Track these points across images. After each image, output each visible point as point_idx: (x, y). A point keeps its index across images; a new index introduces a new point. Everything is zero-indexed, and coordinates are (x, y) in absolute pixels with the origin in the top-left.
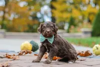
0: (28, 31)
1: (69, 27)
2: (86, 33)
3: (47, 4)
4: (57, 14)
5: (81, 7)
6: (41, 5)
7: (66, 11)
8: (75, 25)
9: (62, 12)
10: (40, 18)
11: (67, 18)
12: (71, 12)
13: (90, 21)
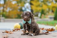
0: (17, 18)
1: (41, 15)
2: (51, 18)
4: (34, 8)
5: (48, 3)
6: (25, 3)
7: (39, 6)
8: (44, 14)
9: (37, 6)
10: (24, 10)
11: (40, 10)
12: (42, 6)
13: (53, 11)
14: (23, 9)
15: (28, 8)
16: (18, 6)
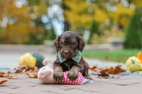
0: (29, 43)
1: (91, 36)
3: (58, 4)
4: (72, 18)
5: (108, 6)
7: (85, 12)
8: (99, 34)
9: (80, 14)
10: (47, 24)
11: (87, 23)
12: (93, 14)
13: (121, 27)
14: (45, 20)
15: (55, 17)
16: (32, 11)
